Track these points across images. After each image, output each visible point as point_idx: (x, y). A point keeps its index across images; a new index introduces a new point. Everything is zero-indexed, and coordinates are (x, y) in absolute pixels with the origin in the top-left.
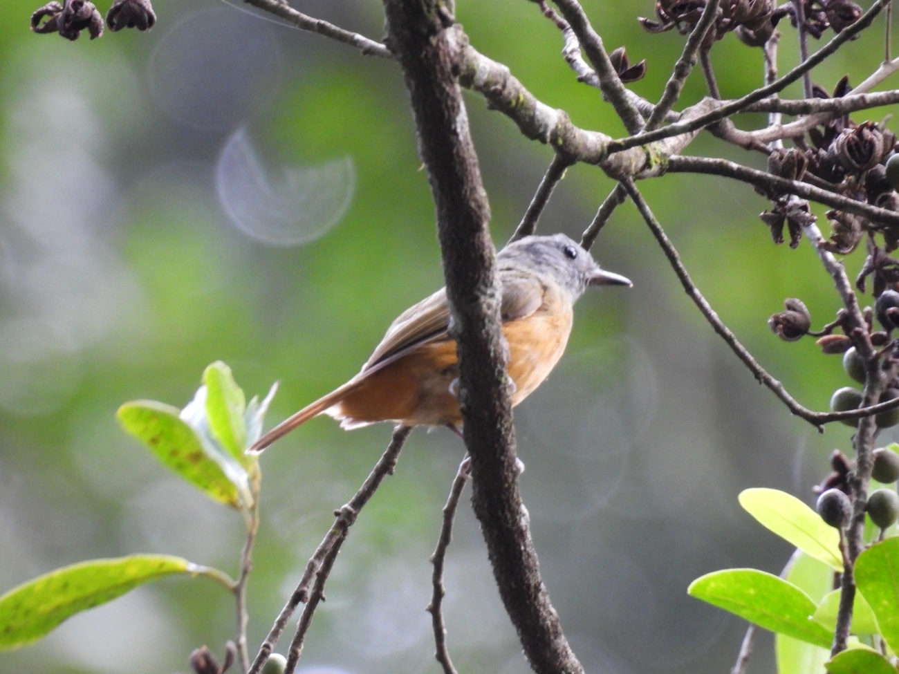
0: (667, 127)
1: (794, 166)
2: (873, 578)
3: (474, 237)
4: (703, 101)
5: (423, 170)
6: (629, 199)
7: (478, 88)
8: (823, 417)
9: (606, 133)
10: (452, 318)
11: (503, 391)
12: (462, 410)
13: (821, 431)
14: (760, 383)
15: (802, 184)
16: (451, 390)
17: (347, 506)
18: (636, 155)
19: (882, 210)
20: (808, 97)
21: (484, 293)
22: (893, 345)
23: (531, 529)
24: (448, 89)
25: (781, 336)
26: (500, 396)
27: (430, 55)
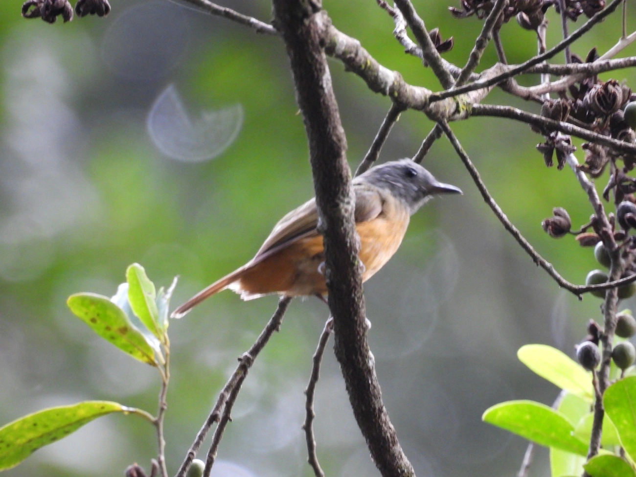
0: (471, 84)
1: (560, 112)
2: (617, 404)
3: (335, 161)
4: (495, 66)
5: (300, 114)
6: (444, 135)
7: (338, 56)
8: (582, 289)
9: (428, 88)
10: (320, 219)
11: (356, 271)
13: (580, 299)
14: (538, 265)
15: (567, 124)
16: (319, 270)
17: (246, 354)
18: (449, 104)
19: (622, 142)
20: (568, 62)
21: (343, 201)
22: (630, 240)
23: (375, 369)
24: (317, 56)
25: (550, 234)
26: (354, 274)
27: (304, 32)
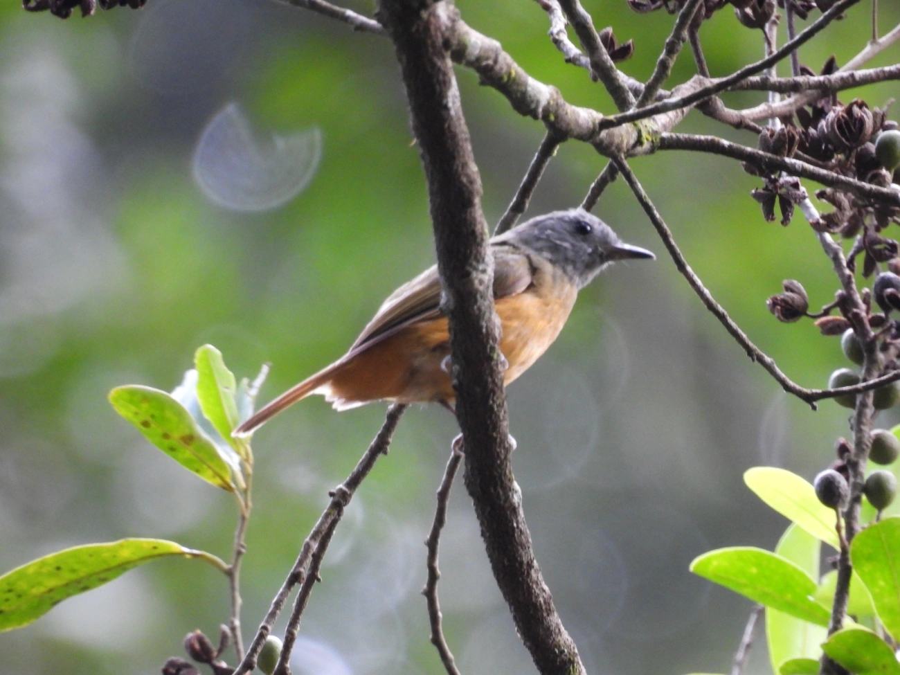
0: (659, 104)
1: (784, 143)
2: (869, 558)
3: (466, 213)
4: (692, 80)
5: (415, 145)
6: (620, 177)
7: (470, 64)
8: (816, 394)
9: (598, 110)
10: (443, 294)
11: (495, 368)
12: (454, 387)
13: (814, 408)
14: (753, 360)
15: (794, 161)
16: (443, 366)
17: (341, 486)
18: (627, 132)
19: (874, 187)
20: (796, 74)
21: (476, 269)
22: (891, 326)
23: (523, 506)
24: (439, 63)
25: (779, 317)
26: (493, 372)
27: (421, 28)
